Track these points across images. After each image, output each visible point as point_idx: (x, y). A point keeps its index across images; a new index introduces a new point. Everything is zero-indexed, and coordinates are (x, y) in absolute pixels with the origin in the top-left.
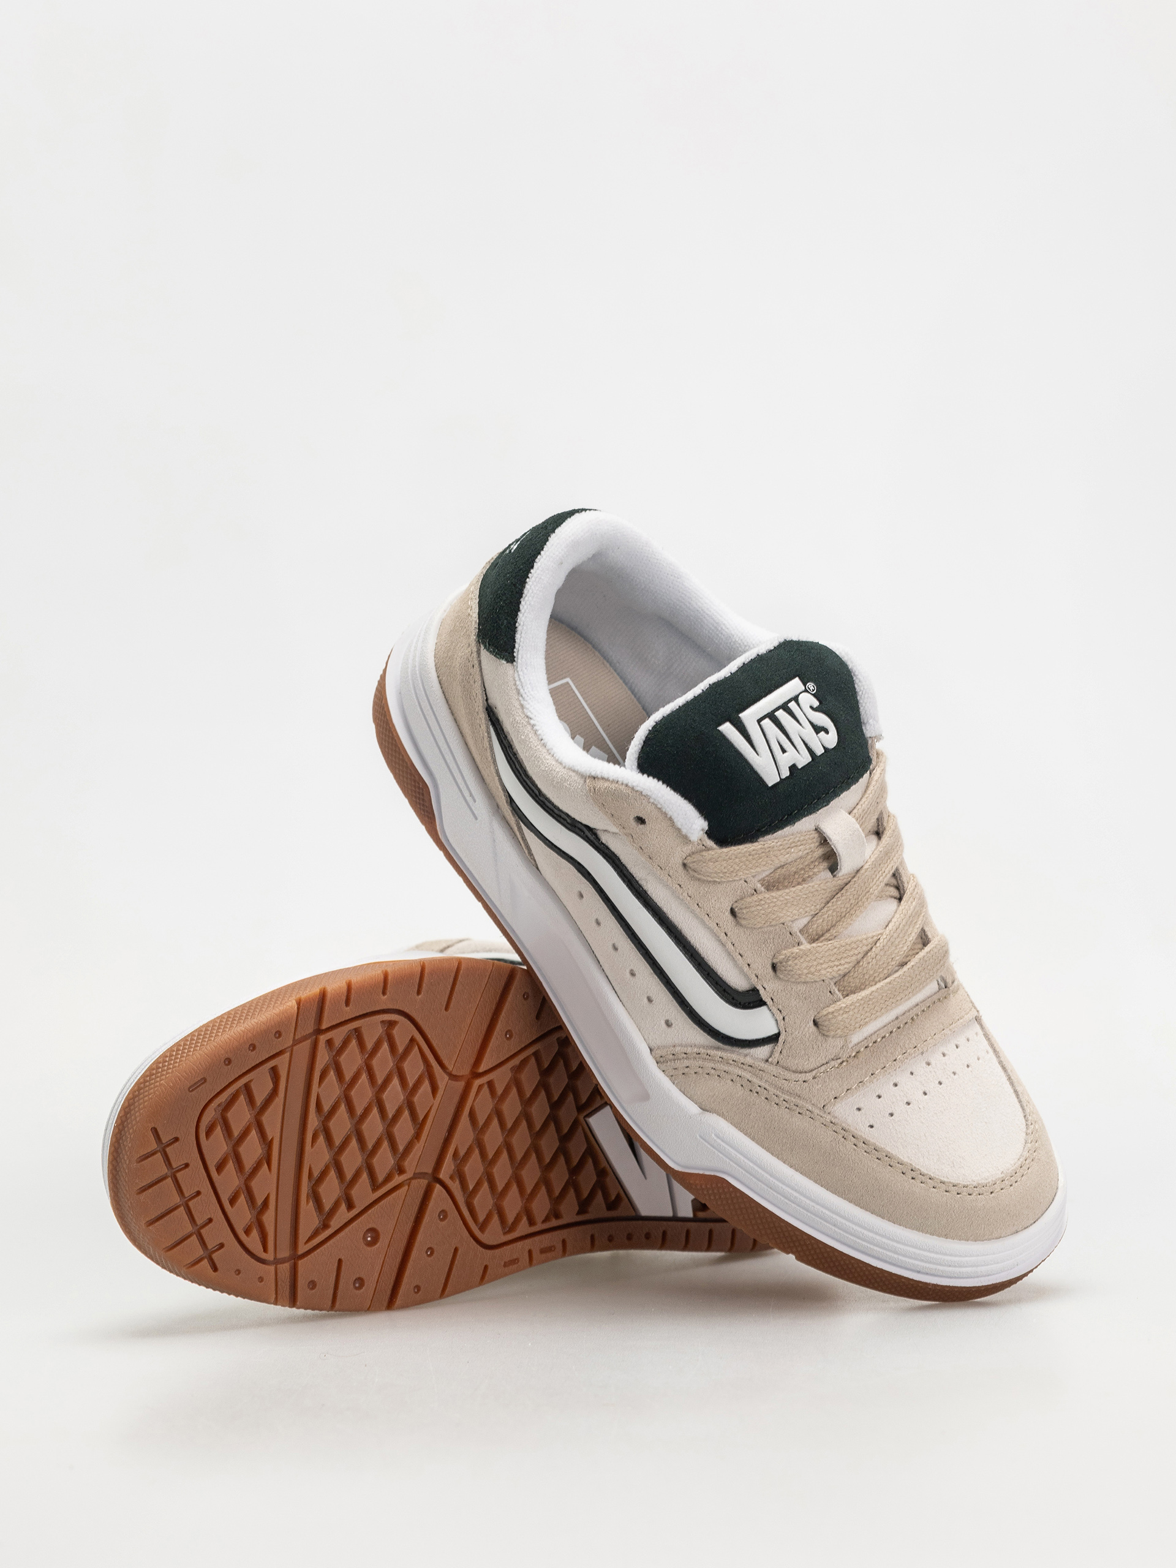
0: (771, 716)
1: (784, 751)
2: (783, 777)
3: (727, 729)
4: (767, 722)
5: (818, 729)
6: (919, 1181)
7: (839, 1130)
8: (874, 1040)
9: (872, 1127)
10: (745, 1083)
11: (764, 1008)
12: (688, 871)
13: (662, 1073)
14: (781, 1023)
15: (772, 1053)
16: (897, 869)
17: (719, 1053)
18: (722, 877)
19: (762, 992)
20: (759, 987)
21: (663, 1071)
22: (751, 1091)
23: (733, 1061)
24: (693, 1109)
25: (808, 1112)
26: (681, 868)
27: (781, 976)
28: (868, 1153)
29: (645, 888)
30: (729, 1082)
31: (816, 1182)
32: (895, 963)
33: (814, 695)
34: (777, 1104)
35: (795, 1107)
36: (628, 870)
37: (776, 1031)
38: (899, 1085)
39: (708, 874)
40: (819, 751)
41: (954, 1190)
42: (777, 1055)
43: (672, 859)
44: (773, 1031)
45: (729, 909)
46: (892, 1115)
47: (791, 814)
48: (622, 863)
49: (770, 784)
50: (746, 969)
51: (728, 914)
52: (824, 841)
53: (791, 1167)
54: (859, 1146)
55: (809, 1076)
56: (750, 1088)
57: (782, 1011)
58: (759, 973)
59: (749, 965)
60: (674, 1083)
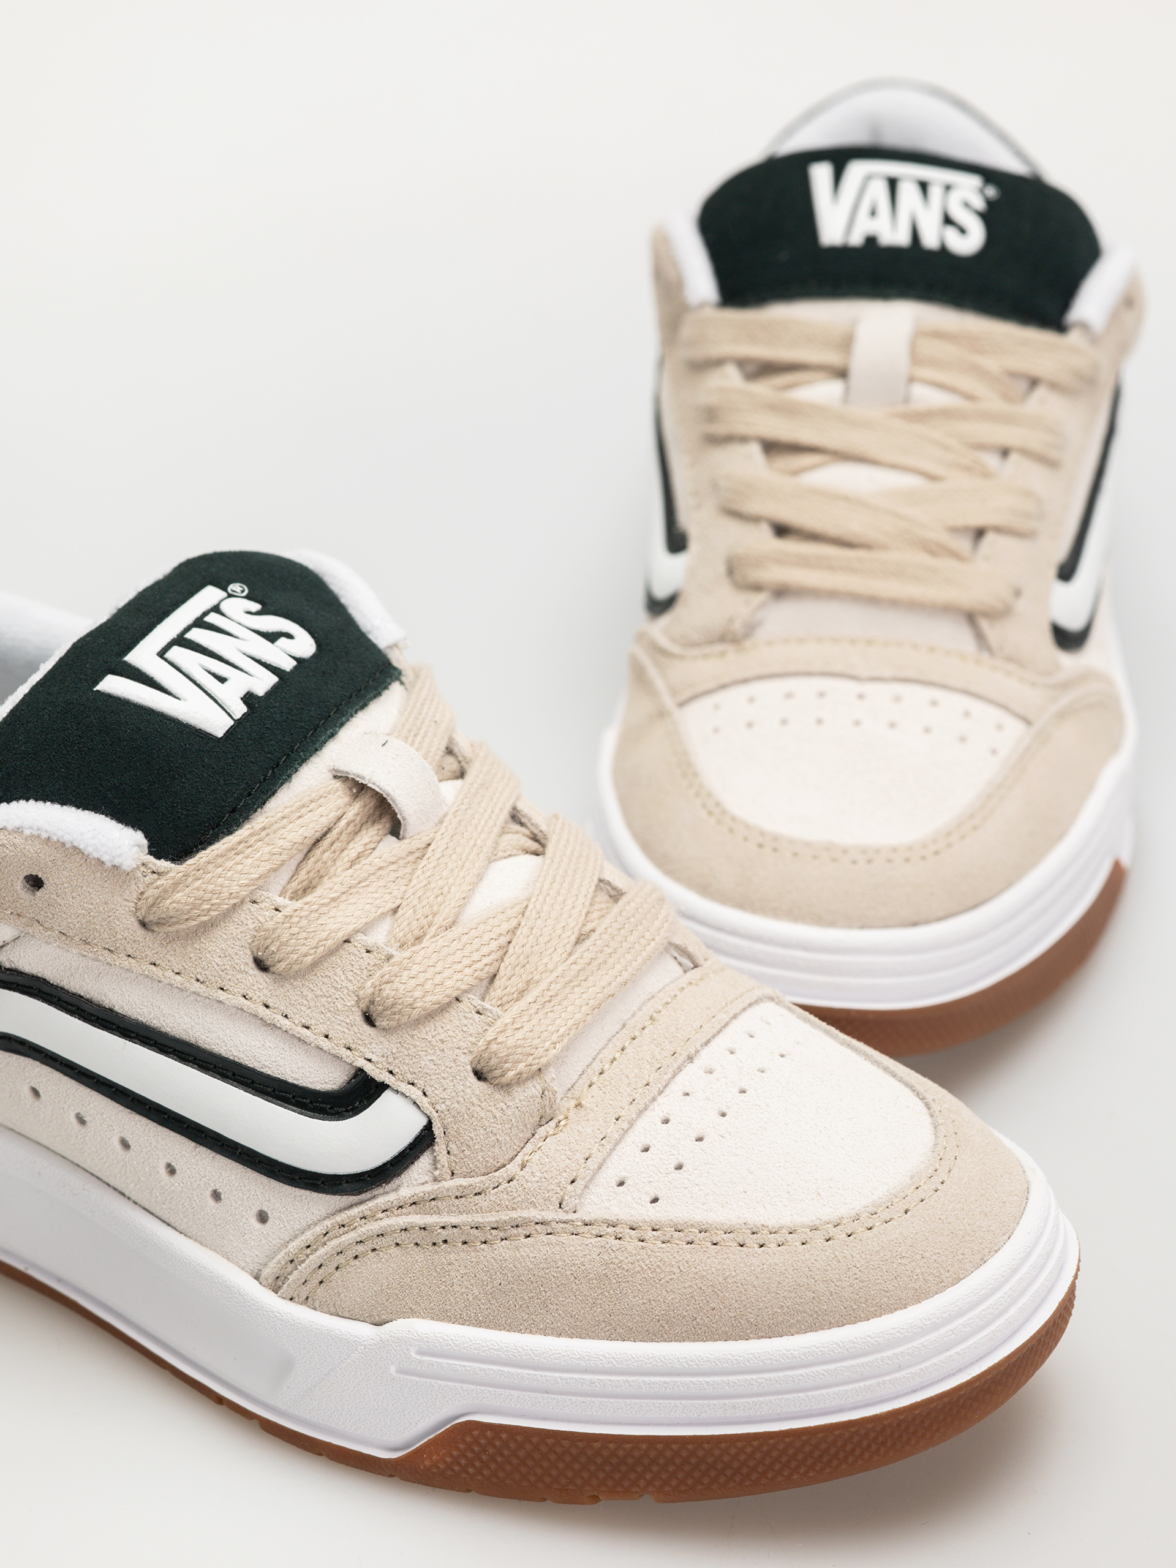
0: (181, 641)
1: (222, 680)
2: (237, 716)
3: (113, 685)
4: (177, 654)
5: (272, 637)
6: (773, 1246)
7: (604, 1230)
8: (598, 1070)
9: (655, 1200)
10: (418, 1236)
11: (387, 1095)
12: (153, 931)
13: (290, 1304)
14: (424, 1102)
15: (435, 1162)
16: (514, 808)
17: (355, 1211)
18: (209, 910)
19: (369, 1068)
20: (361, 1063)
21: (291, 1299)
22: (434, 1244)
23: (384, 1211)
24: (363, 1331)
25: (538, 1227)
26: (140, 932)
27: (384, 1024)
28: (668, 1241)
29: (107, 1004)
30: (394, 1250)
31: (609, 1338)
32: (570, 933)
33: (247, 597)
34: (485, 1243)
35: (515, 1231)
36: (68, 992)
37: (424, 1122)
38: (671, 1118)
39: (186, 917)
40: (288, 665)
41: (840, 1234)
42: (443, 1158)
43: (117, 923)
44: (417, 1124)
45: (250, 961)
46: (679, 1167)
47: (277, 765)
48: (52, 985)
49: (220, 734)
50: (325, 1044)
51: (253, 970)
52: (359, 788)
53: (560, 1335)
54: (647, 1238)
55: (512, 1168)
56: (430, 1241)
57: (416, 1081)
58: (350, 1041)
59: (327, 1037)
60: (315, 1309)
